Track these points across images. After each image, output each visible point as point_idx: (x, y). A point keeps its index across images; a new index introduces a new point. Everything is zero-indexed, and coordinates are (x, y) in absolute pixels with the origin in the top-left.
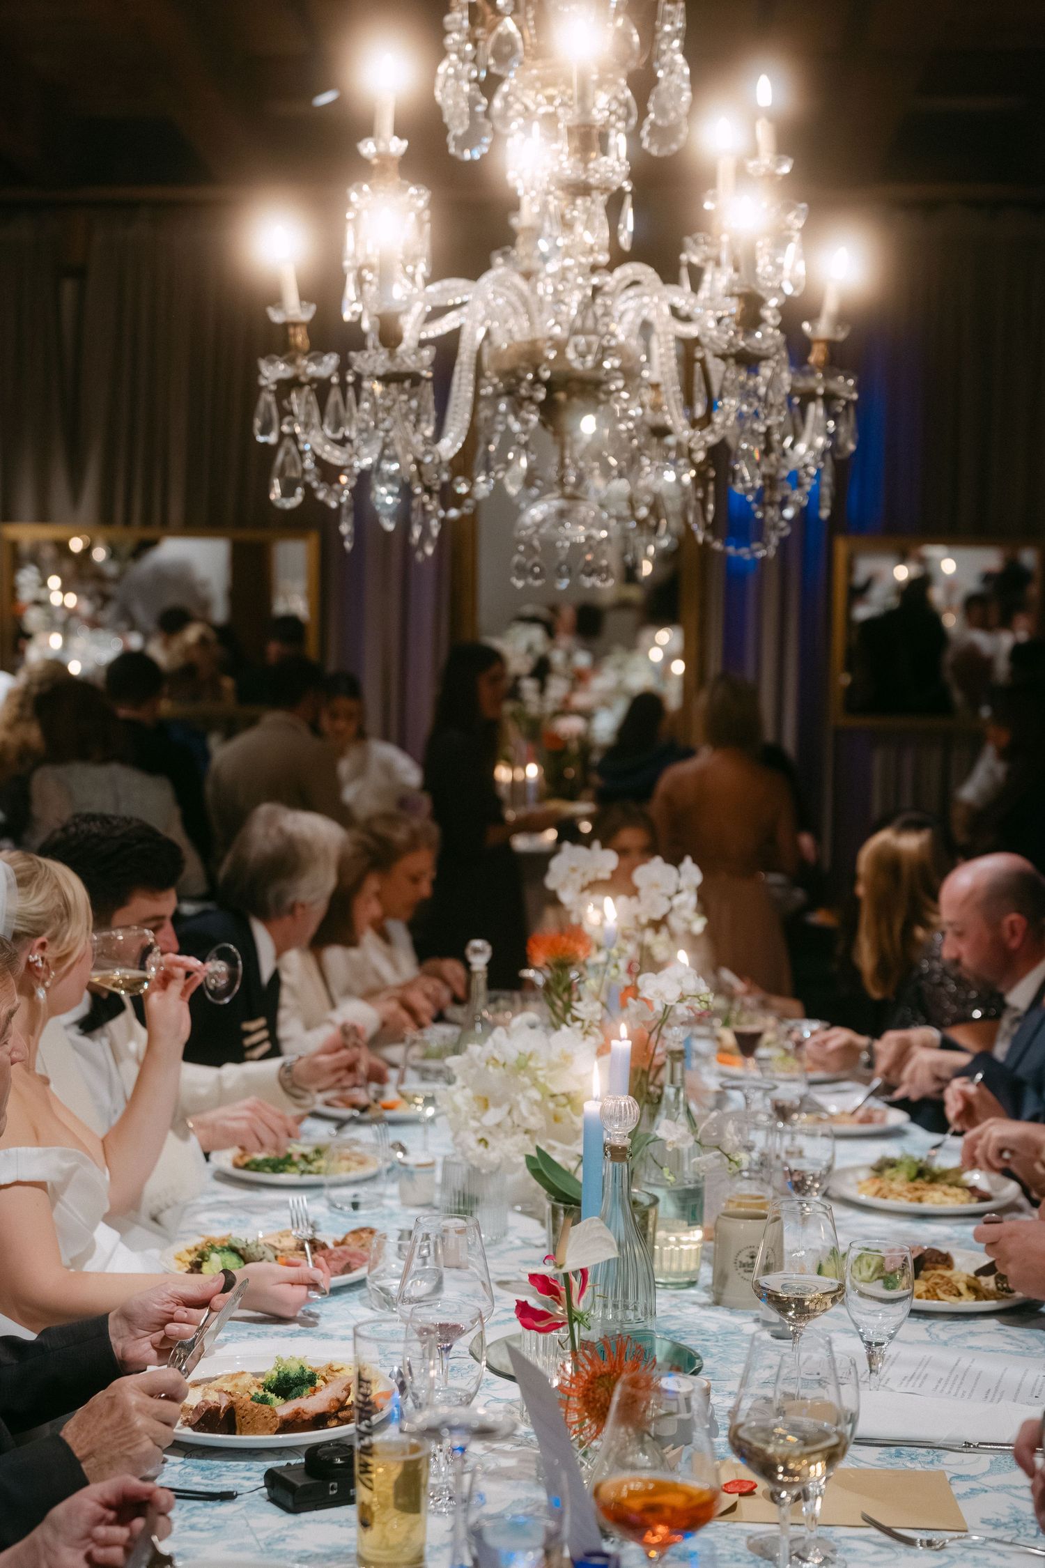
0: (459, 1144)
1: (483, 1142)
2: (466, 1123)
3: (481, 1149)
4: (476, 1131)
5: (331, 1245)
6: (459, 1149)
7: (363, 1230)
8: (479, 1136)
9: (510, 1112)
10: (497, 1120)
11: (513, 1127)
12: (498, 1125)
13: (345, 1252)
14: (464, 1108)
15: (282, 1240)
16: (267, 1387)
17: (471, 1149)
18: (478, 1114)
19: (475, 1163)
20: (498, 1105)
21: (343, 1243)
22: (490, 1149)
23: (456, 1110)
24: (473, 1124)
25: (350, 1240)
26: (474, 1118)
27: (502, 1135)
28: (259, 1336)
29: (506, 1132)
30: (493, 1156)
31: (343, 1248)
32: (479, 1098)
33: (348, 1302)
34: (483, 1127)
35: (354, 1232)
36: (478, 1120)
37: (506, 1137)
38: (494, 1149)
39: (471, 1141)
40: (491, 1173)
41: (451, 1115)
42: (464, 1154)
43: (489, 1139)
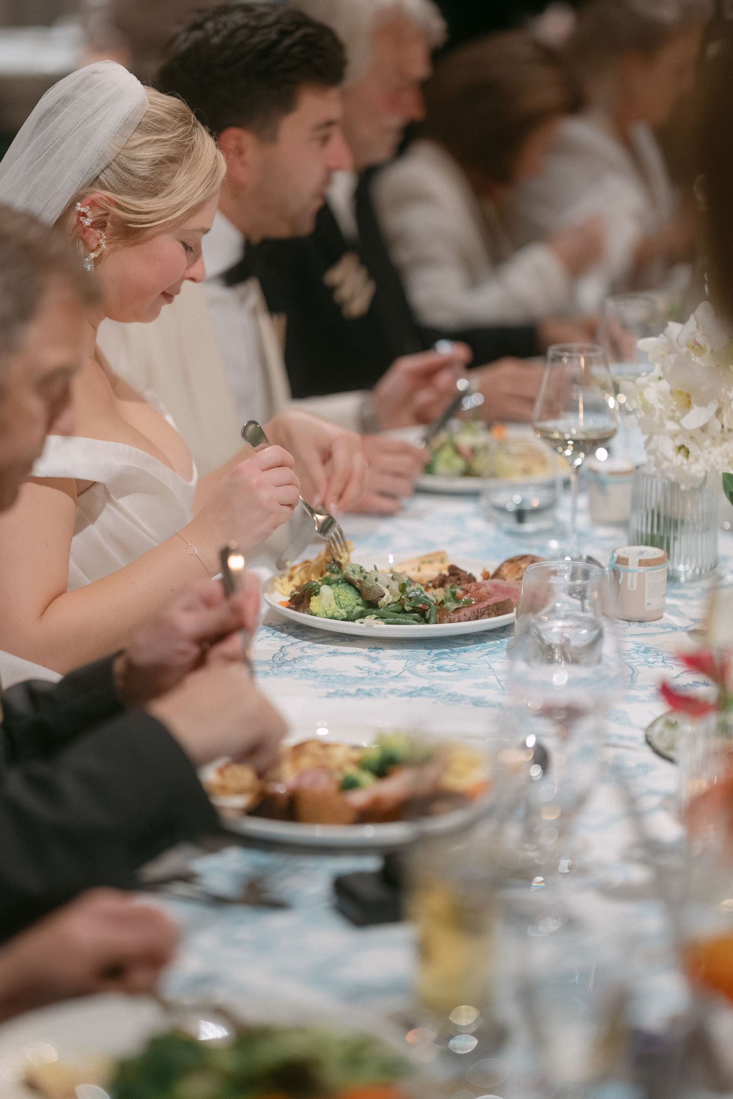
0: (652, 452)
1: (682, 449)
2: (662, 425)
3: (680, 459)
4: (674, 436)
5: (479, 579)
6: (652, 458)
7: (523, 558)
8: (678, 443)
9: (719, 413)
10: (701, 423)
11: (722, 432)
12: (704, 429)
13: (495, 586)
14: (659, 406)
15: (423, 567)
16: (363, 765)
17: (666, 459)
18: (678, 414)
19: (673, 477)
20: (703, 403)
21: (497, 574)
22: (690, 459)
23: (647, 408)
24: (671, 426)
25: (505, 571)
26: (672, 418)
27: (708, 442)
28: (369, 694)
29: (713, 438)
30: (697, 469)
31: (496, 581)
32: (681, 392)
33: (491, 652)
34: (683, 431)
35: (511, 561)
36: (677, 421)
37: (713, 445)
38: (697, 460)
39: (668, 447)
40: (694, 490)
41: (641, 414)
42: (657, 464)
43: (691, 446)
